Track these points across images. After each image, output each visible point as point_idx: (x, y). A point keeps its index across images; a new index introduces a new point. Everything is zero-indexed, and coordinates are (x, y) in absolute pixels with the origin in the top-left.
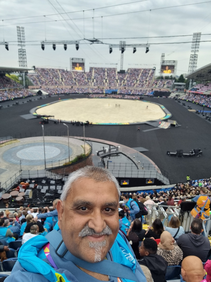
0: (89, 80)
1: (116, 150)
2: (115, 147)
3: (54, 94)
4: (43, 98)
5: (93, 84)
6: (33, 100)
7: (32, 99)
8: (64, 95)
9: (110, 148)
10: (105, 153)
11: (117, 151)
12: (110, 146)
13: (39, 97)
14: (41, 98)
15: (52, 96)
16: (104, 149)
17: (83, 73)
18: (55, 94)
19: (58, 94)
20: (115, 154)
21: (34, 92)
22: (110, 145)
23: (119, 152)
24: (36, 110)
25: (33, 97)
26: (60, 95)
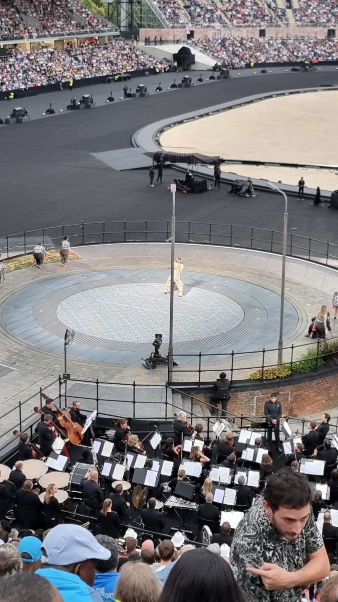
3: (243, 64)
4: (194, 82)
6: (151, 91)
7: (150, 84)
8: (287, 70)
13: (178, 78)
14: (186, 82)
15: (233, 74)
18: (248, 66)
19: (265, 65)
21: (160, 57)
24: (161, 131)
25: (153, 78)
26: (270, 70)
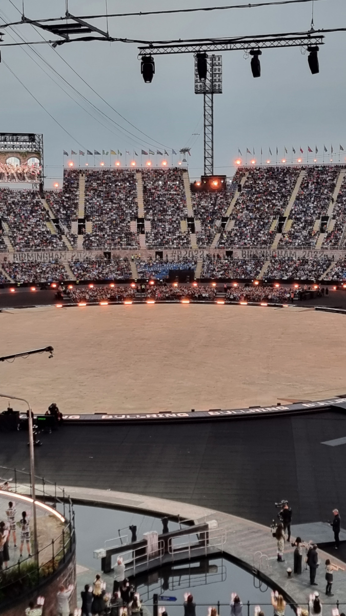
0: (64, 227)
1: (196, 541)
2: (191, 523)
5: (80, 239)
9: (166, 530)
10: (145, 558)
11: (202, 544)
12: (165, 523)
16: (134, 538)
17: (34, 194)
20: (193, 560)
22: (166, 518)
23: (212, 551)
